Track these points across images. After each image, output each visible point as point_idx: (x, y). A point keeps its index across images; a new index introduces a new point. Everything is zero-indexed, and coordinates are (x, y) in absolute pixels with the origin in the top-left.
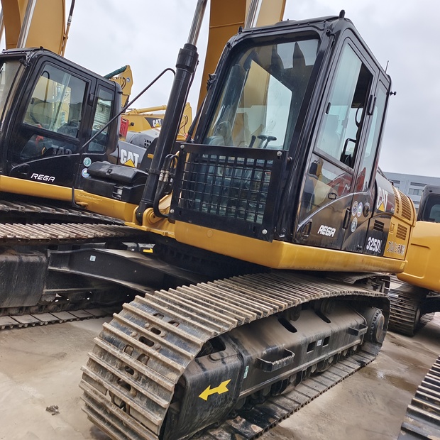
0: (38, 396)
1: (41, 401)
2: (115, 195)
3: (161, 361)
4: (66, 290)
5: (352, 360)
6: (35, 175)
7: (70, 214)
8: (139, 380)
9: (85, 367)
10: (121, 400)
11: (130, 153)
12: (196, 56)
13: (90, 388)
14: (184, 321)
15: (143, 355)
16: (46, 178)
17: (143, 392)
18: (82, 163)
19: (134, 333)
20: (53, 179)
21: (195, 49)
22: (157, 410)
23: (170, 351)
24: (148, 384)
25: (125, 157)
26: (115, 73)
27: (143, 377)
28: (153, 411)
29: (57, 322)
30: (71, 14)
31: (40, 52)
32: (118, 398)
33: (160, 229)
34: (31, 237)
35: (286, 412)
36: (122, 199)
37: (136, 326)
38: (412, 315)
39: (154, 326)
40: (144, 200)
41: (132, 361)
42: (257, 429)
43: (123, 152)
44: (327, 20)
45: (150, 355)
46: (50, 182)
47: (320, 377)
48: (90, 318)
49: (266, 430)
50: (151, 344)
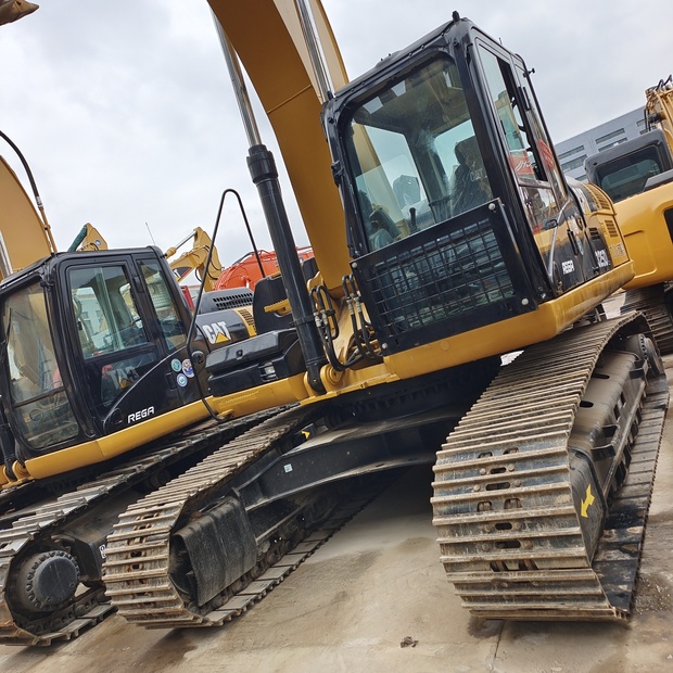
0: (375, 641)
1: (384, 643)
2: (265, 378)
3: (536, 492)
4: (275, 527)
5: (649, 411)
6: (132, 417)
7: (194, 442)
8: (525, 528)
9: (443, 557)
10: (515, 561)
11: (214, 325)
12: (270, 155)
13: (464, 576)
14: (521, 442)
15: (508, 501)
16: (144, 413)
17: (541, 535)
18: (172, 370)
19: (476, 487)
20: (152, 409)
21: (264, 147)
22: (570, 543)
23: (536, 478)
24: (538, 525)
25: (211, 334)
26: (77, 243)
27: (526, 522)
28: (566, 546)
29: (291, 570)
30: (36, 194)
31: (55, 261)
32: (510, 561)
33: (347, 385)
34: (213, 482)
35: (645, 499)
36: (280, 376)
37: (472, 479)
38: (667, 323)
39: (491, 468)
40: (311, 361)
41: (500, 514)
42: (638, 530)
43: (206, 328)
44: (444, 31)
45: (515, 494)
46: (151, 416)
47: (637, 447)
48: (320, 544)
49: (645, 526)
50: (507, 486)
